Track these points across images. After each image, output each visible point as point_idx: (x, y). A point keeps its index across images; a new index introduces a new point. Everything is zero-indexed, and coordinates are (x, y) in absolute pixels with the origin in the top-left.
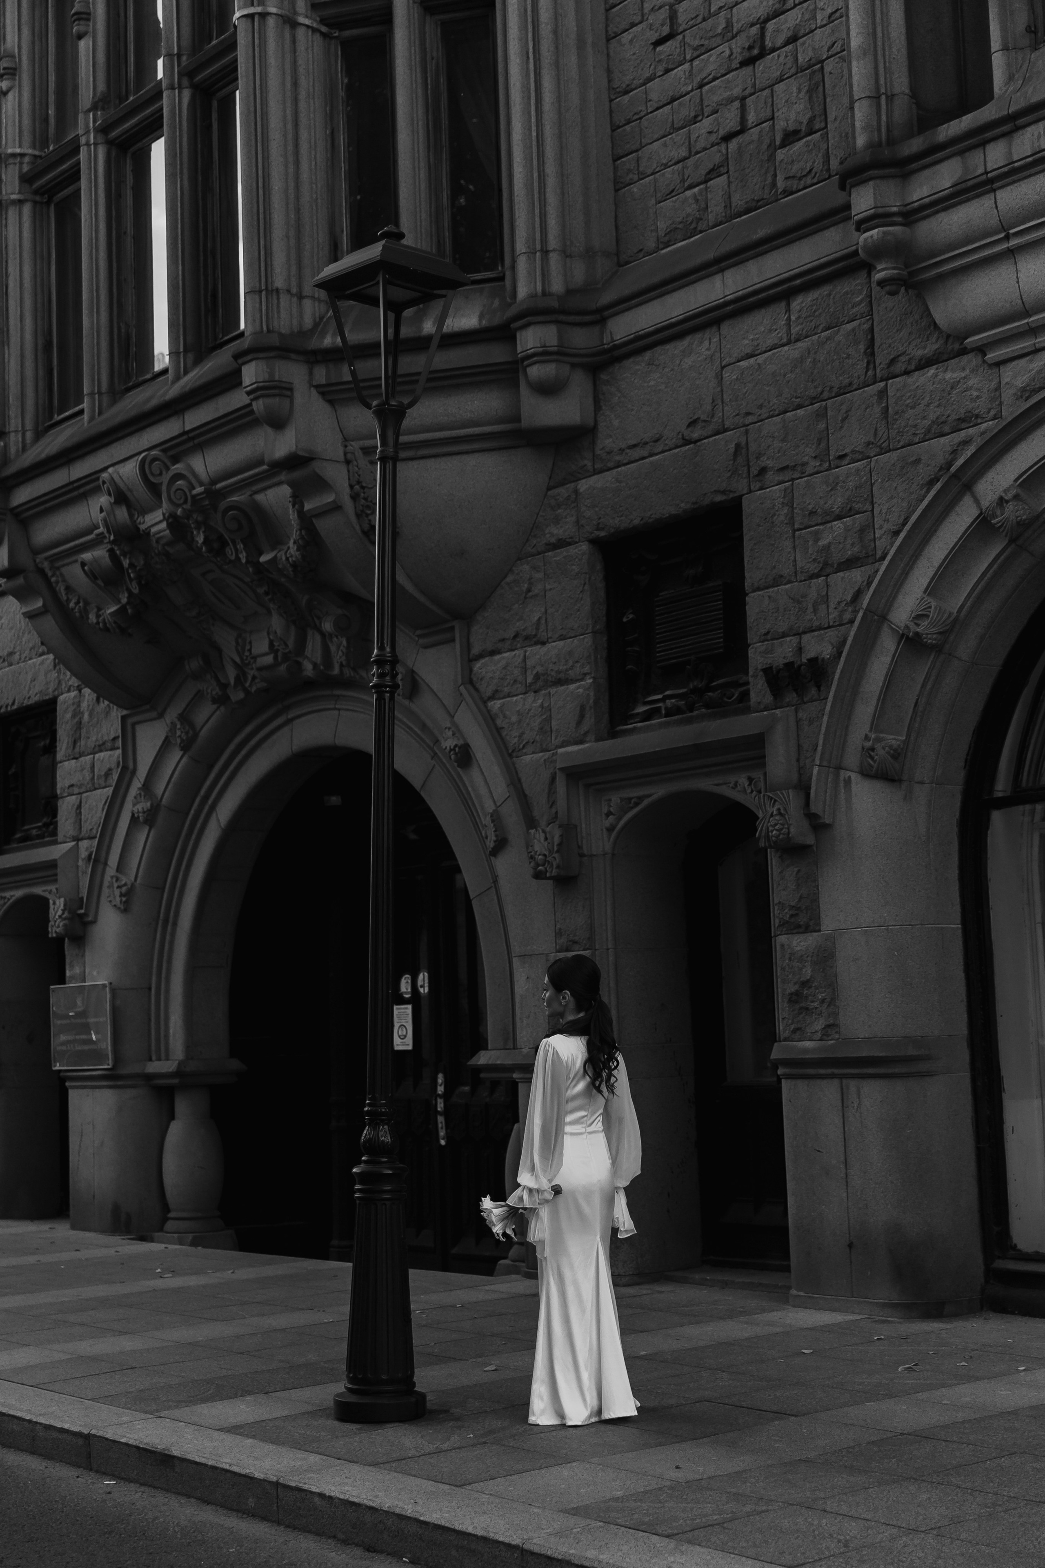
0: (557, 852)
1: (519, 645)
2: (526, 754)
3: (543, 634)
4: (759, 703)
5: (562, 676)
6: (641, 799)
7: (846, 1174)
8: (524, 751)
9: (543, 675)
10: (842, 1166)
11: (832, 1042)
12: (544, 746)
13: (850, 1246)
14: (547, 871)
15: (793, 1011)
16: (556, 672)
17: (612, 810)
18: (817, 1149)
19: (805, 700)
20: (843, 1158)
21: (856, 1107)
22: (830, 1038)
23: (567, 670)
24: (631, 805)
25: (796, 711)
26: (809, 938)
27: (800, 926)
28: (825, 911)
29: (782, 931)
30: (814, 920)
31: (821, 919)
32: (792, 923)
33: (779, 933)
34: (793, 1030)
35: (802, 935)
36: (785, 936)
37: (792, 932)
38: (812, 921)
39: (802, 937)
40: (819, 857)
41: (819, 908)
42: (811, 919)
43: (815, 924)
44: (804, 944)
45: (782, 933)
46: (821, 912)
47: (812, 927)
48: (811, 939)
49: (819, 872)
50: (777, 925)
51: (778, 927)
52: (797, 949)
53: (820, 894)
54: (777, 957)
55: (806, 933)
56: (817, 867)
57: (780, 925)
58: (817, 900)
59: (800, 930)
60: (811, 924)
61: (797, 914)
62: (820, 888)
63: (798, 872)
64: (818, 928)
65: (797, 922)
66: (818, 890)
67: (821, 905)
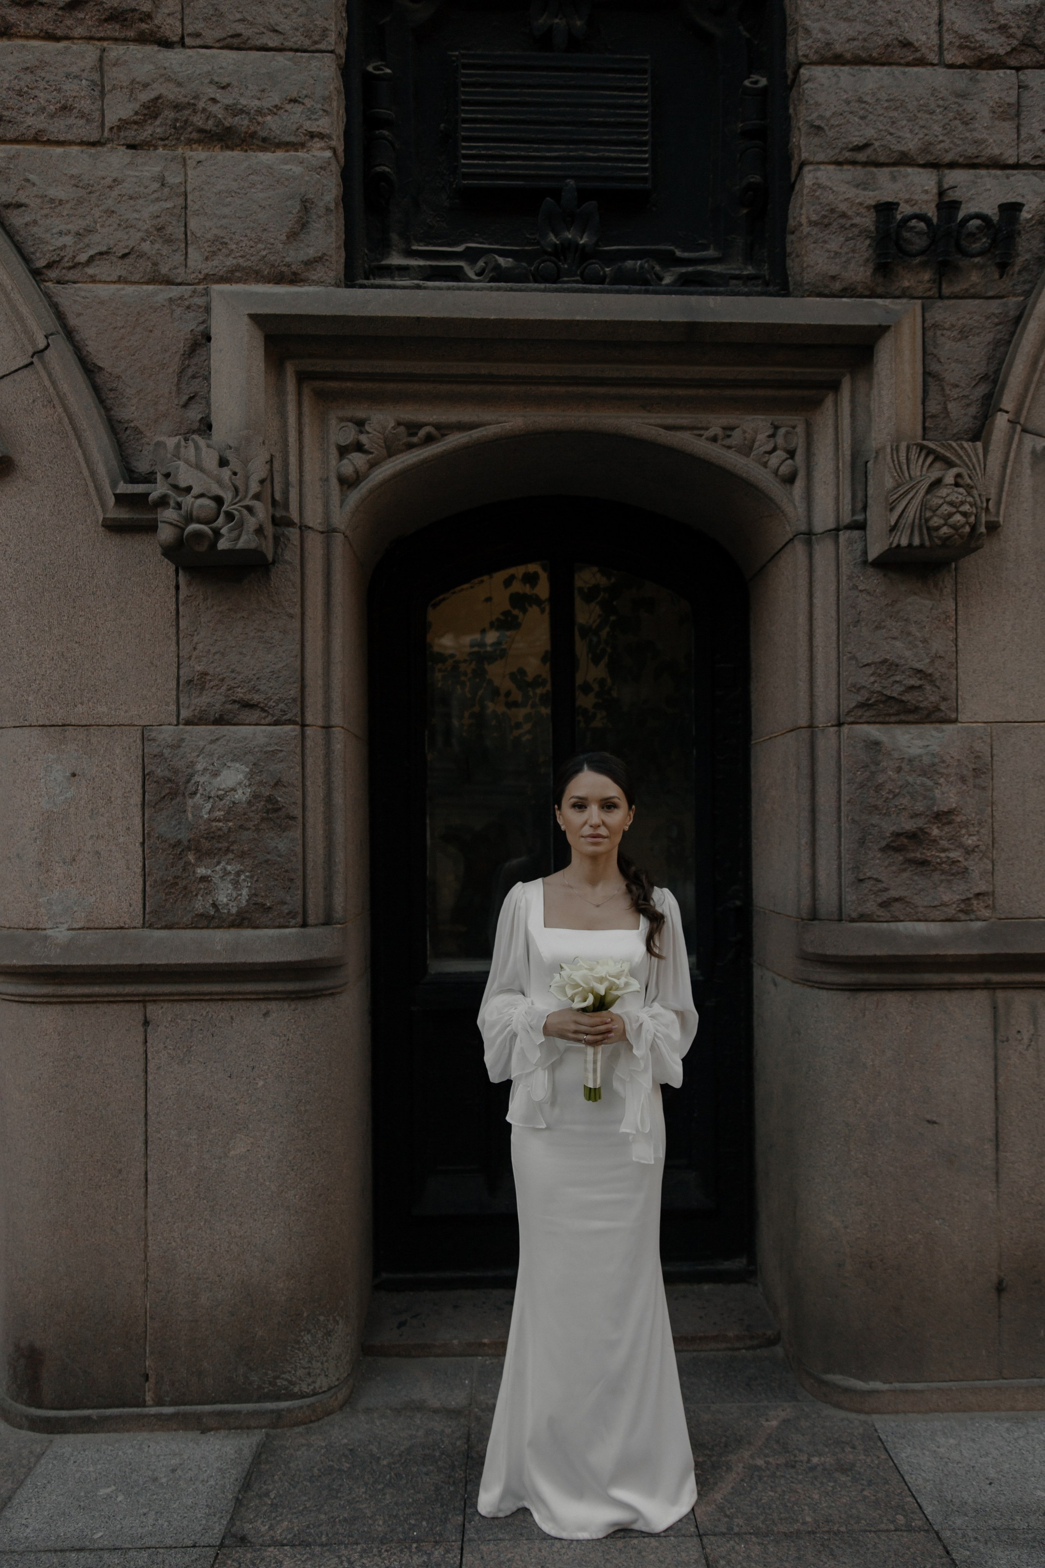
0: (257, 497)
1: (79, 31)
2: (93, 280)
3: (170, 20)
4: (833, 278)
5: (242, 123)
6: (443, 429)
7: (997, 1160)
8: (90, 271)
9: (177, 107)
10: (989, 1147)
11: (979, 924)
12: (164, 270)
13: (1000, 1288)
14: (217, 534)
15: (890, 865)
16: (227, 108)
17: (364, 439)
18: (928, 1117)
19: (946, 290)
20: (990, 1133)
21: (1026, 1041)
22: (973, 917)
23: (259, 112)
24: (415, 440)
25: (924, 309)
26: (934, 733)
27: (916, 709)
28: (970, 686)
29: (860, 717)
30: (949, 702)
31: (960, 701)
32: (902, 701)
33: (850, 719)
34: (885, 902)
35: (913, 726)
36: (872, 726)
37: (887, 719)
38: (945, 703)
39: (914, 729)
40: (959, 586)
41: (957, 680)
42: (944, 699)
43: (949, 709)
44: (929, 743)
45: (860, 721)
46: (960, 688)
47: (942, 714)
48: (940, 735)
49: (960, 613)
50: (854, 705)
51: (854, 708)
52: (915, 751)
53: (960, 655)
54: (840, 765)
55: (923, 723)
56: (956, 604)
57: (861, 705)
58: (954, 665)
59: (911, 718)
60: (943, 708)
61: (920, 687)
62: (960, 644)
63: (931, 609)
64: (953, 716)
65: (914, 702)
66: (956, 646)
67: (961, 675)
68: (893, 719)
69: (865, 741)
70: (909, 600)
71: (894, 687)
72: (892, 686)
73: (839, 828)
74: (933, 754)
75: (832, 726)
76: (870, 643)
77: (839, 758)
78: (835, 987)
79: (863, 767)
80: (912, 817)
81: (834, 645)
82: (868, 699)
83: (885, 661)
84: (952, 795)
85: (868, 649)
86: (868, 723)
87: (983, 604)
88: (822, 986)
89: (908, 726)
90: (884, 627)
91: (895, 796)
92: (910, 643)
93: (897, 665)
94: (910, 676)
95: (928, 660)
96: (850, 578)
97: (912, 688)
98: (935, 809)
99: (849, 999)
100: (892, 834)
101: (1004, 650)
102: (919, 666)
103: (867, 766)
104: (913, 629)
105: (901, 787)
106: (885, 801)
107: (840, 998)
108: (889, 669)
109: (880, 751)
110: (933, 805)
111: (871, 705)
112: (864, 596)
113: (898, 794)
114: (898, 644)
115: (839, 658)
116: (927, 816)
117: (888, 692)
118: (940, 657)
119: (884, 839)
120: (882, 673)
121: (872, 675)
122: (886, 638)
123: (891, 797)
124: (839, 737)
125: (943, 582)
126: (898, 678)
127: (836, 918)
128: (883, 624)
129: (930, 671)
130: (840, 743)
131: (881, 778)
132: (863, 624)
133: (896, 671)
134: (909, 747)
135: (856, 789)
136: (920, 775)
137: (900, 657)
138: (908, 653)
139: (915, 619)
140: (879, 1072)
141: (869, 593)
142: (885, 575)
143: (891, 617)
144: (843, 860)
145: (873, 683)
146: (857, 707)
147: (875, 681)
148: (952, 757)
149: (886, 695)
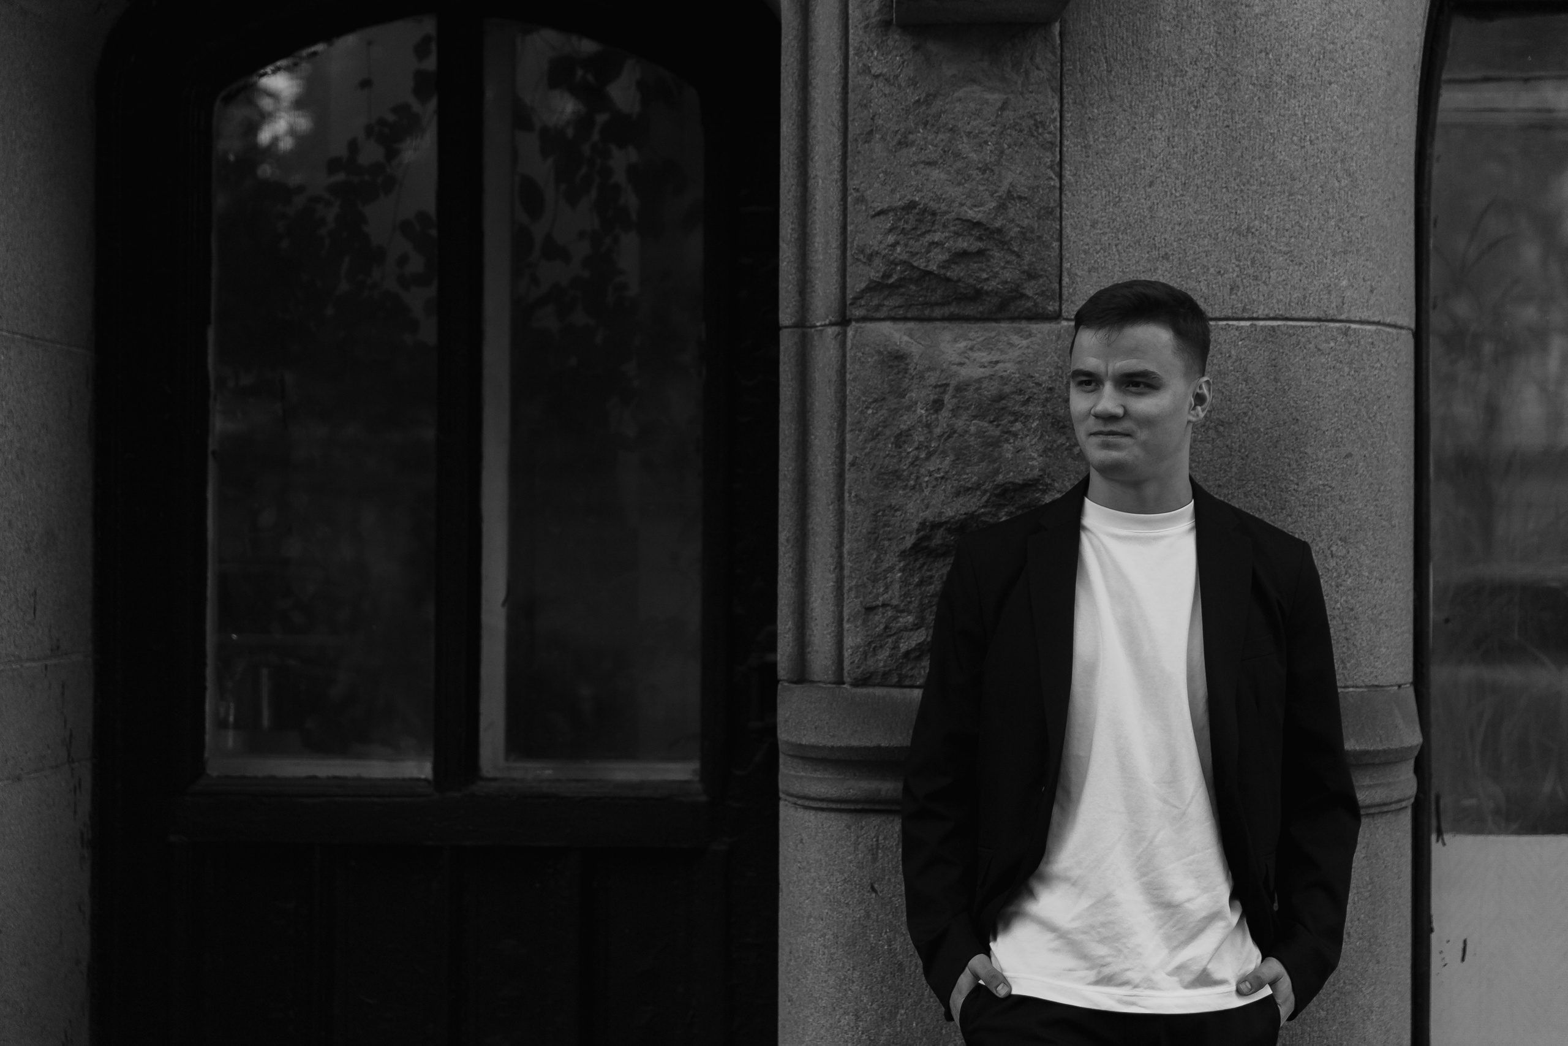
26: (1015, 339)
27: (977, 295)
28: (1085, 252)
29: (878, 308)
30: (1041, 281)
31: (1066, 280)
32: (948, 280)
33: (858, 313)
34: (914, 650)
35: (976, 326)
36: (901, 325)
37: (927, 312)
38: (1033, 283)
39: (976, 332)
40: (1068, 66)
41: (1060, 240)
42: (1031, 276)
43: (1043, 293)
44: (1002, 358)
45: (878, 315)
46: (1066, 254)
47: (1030, 304)
48: (1025, 343)
49: (1068, 116)
50: (863, 285)
51: (863, 291)
52: (970, 372)
53: (1068, 195)
54: (844, 397)
55: (997, 320)
56: (1061, 99)
57: (874, 287)
58: (1054, 213)
59: (970, 310)
60: (1029, 293)
61: (980, 253)
62: (1067, 175)
63: (1003, 108)
64: (1052, 307)
65: (971, 281)
66: (1061, 177)
67: (1068, 230)
68: (938, 312)
69: (880, 353)
70: (960, 93)
71: (932, 254)
72: (928, 251)
73: (841, 513)
74: (1001, 377)
75: (832, 324)
76: (885, 173)
77: (843, 383)
78: (824, 805)
79: (875, 401)
80: (958, 494)
81: (836, 176)
82: (887, 276)
83: (912, 205)
84: (1035, 455)
85: (884, 184)
86: (894, 319)
87: (1112, 99)
88: (807, 803)
89: (965, 325)
90: (913, 143)
91: (929, 455)
92: (958, 172)
93: (934, 214)
94: (957, 234)
95: (994, 204)
96: (859, 52)
97: (964, 254)
98: (1000, 478)
99: (849, 827)
100: (923, 524)
101: (1151, 184)
102: (971, 214)
103: (884, 399)
104: (964, 146)
105: (940, 437)
106: (912, 464)
107: (834, 824)
108: (920, 221)
109: (906, 370)
110: (996, 472)
111: (892, 286)
112: (881, 85)
113: (935, 451)
114: (936, 174)
115: (844, 199)
116: (986, 491)
117: (920, 263)
118: (1020, 198)
119: (911, 534)
120: (908, 227)
121: (890, 230)
122: (915, 164)
123: (923, 456)
124: (843, 344)
125: (1032, 59)
126: (937, 237)
127: (831, 678)
128: (911, 137)
129: (998, 224)
130: (844, 356)
131: (906, 421)
132: (878, 136)
133: (933, 223)
134: (961, 364)
135: (866, 441)
136: (975, 417)
137: (938, 199)
138: (953, 191)
139: (968, 128)
140: (901, 965)
141: (887, 80)
142: (916, 48)
143: (926, 124)
144: (846, 572)
145: (894, 246)
146: (868, 289)
147: (897, 243)
148: (1038, 384)
149: (918, 268)
